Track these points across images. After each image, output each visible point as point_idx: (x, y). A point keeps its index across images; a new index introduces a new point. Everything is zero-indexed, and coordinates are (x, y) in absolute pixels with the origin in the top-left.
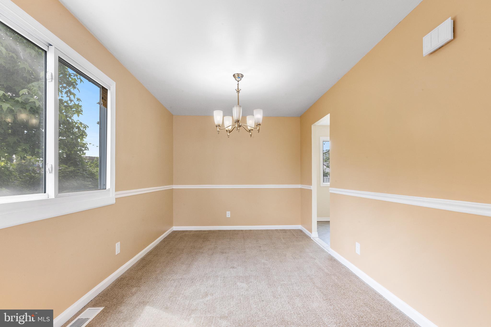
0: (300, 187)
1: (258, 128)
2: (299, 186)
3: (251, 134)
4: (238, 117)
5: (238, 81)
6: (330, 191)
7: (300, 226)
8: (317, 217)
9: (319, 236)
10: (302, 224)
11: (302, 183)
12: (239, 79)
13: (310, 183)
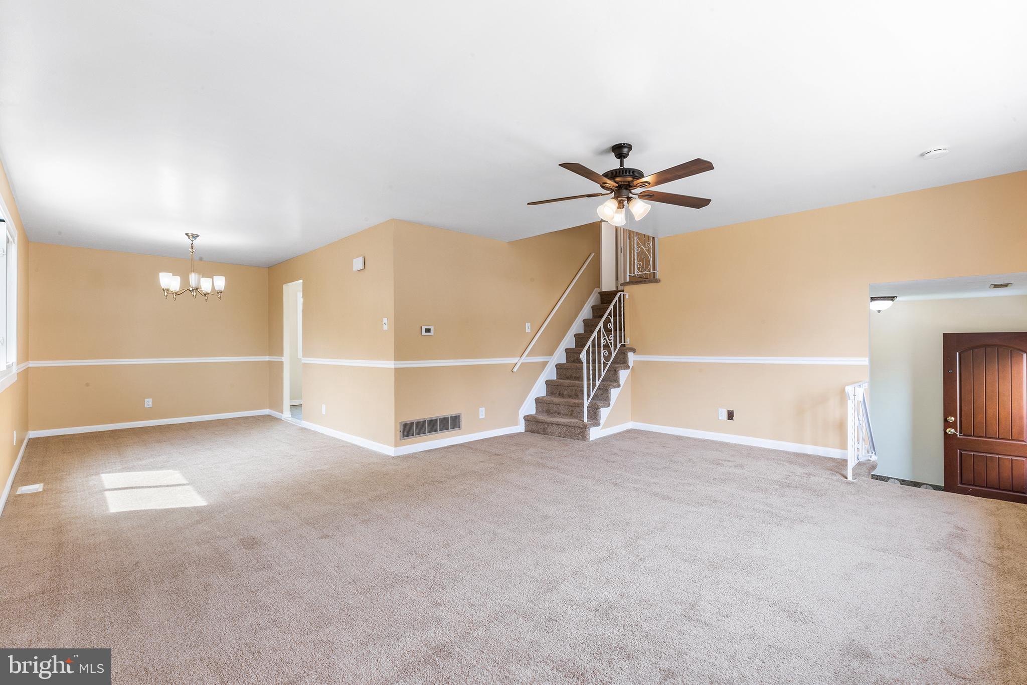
0: (267, 360)
1: (219, 296)
2: (267, 358)
3: (206, 298)
4: (197, 282)
5: (192, 241)
6: (303, 362)
7: (268, 410)
8: (290, 400)
9: (293, 415)
10: (271, 407)
11: (270, 355)
12: (194, 239)
13: (281, 353)
